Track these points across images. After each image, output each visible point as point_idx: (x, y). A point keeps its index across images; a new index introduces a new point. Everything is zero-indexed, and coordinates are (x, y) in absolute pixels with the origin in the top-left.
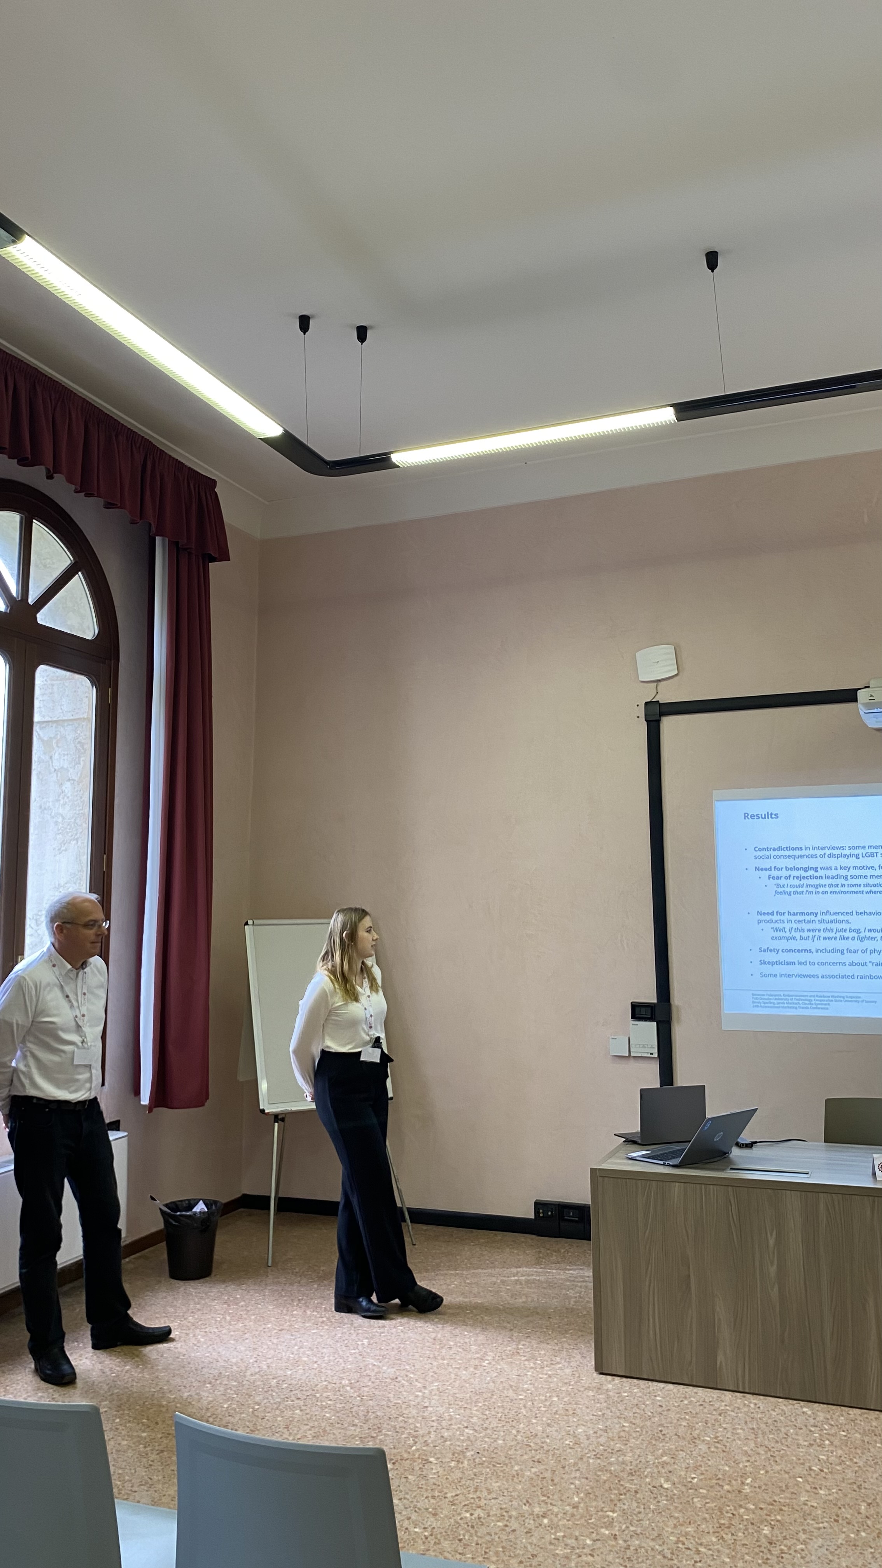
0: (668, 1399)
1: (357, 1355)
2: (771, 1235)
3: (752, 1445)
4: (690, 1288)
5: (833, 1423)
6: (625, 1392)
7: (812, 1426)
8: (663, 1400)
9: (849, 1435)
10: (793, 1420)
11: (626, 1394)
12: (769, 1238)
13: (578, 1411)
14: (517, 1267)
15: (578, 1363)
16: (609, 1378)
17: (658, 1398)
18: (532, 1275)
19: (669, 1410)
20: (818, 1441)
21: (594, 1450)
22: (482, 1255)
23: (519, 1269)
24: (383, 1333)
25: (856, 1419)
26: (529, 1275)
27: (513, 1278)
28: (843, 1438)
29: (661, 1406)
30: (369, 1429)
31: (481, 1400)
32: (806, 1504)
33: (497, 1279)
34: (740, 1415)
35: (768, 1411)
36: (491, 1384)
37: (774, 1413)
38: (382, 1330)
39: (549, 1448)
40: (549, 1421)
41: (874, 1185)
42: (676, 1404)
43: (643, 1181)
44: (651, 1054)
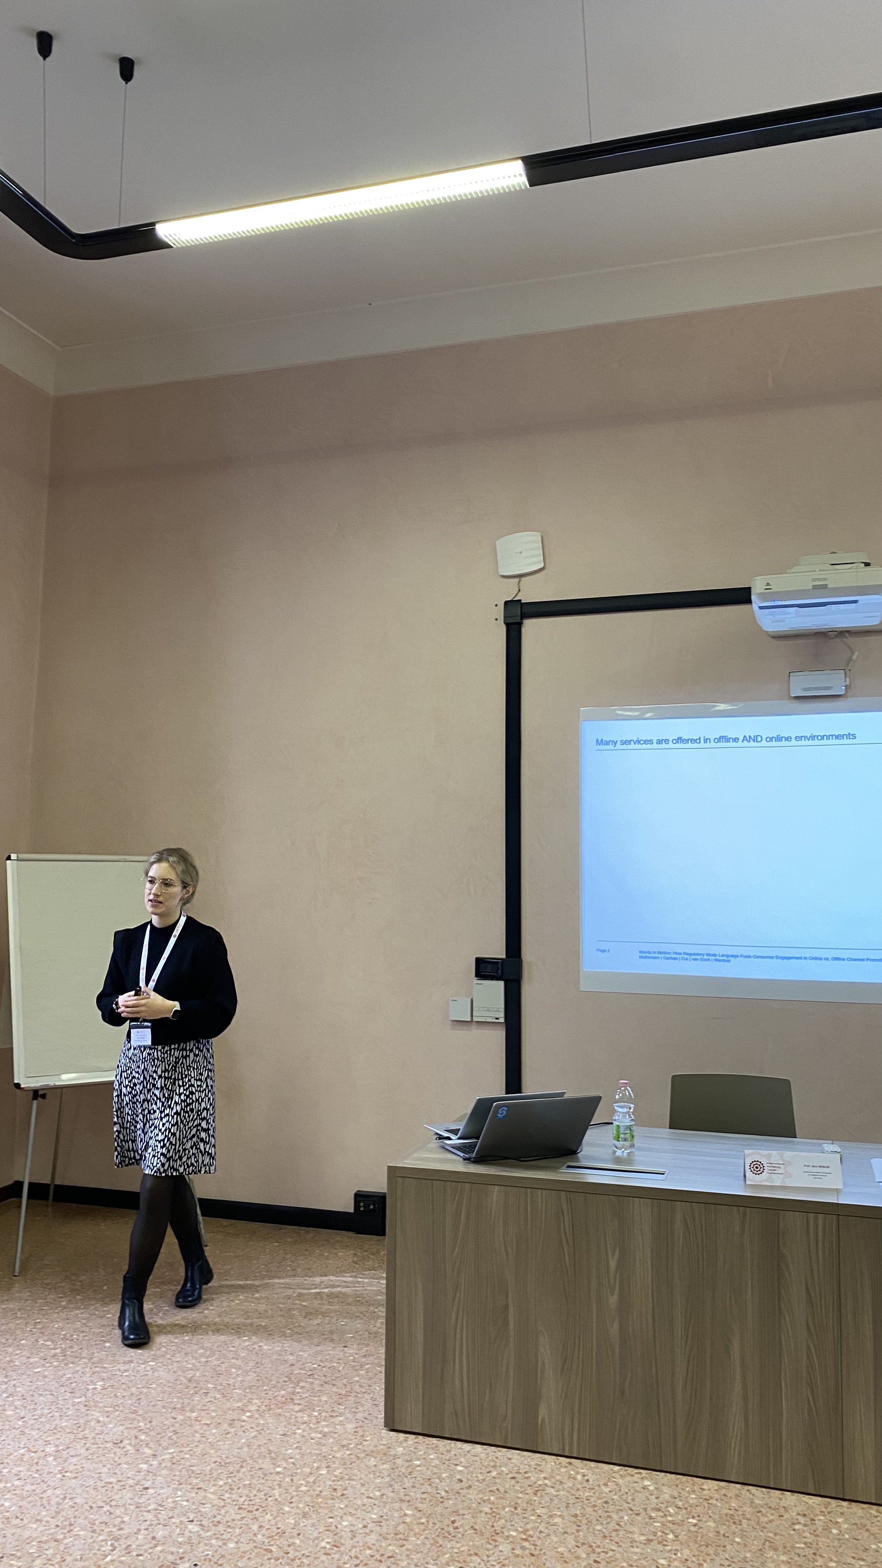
0: (471, 1469)
1: (81, 1406)
2: (613, 1255)
4: (508, 1322)
5: (680, 1504)
6: (418, 1459)
7: (653, 1509)
8: (466, 1471)
9: (700, 1524)
10: (630, 1501)
11: (418, 1462)
12: (610, 1260)
13: (349, 1492)
14: (322, 1276)
15: (365, 1415)
16: (402, 1436)
17: (459, 1468)
18: (338, 1286)
19: (470, 1487)
20: (659, 1534)
21: (357, 1557)
22: (285, 1259)
23: (324, 1278)
24: (126, 1371)
25: (711, 1498)
26: (334, 1286)
27: (313, 1291)
28: (692, 1529)
29: (460, 1481)
30: (57, 1526)
31: (224, 1476)
33: (294, 1292)
34: (562, 1493)
35: (599, 1486)
36: (245, 1449)
37: (607, 1490)
38: (127, 1367)
39: (297, 1554)
40: (307, 1508)
41: (745, 1192)
42: (481, 1478)
43: (454, 1183)
44: (497, 1019)
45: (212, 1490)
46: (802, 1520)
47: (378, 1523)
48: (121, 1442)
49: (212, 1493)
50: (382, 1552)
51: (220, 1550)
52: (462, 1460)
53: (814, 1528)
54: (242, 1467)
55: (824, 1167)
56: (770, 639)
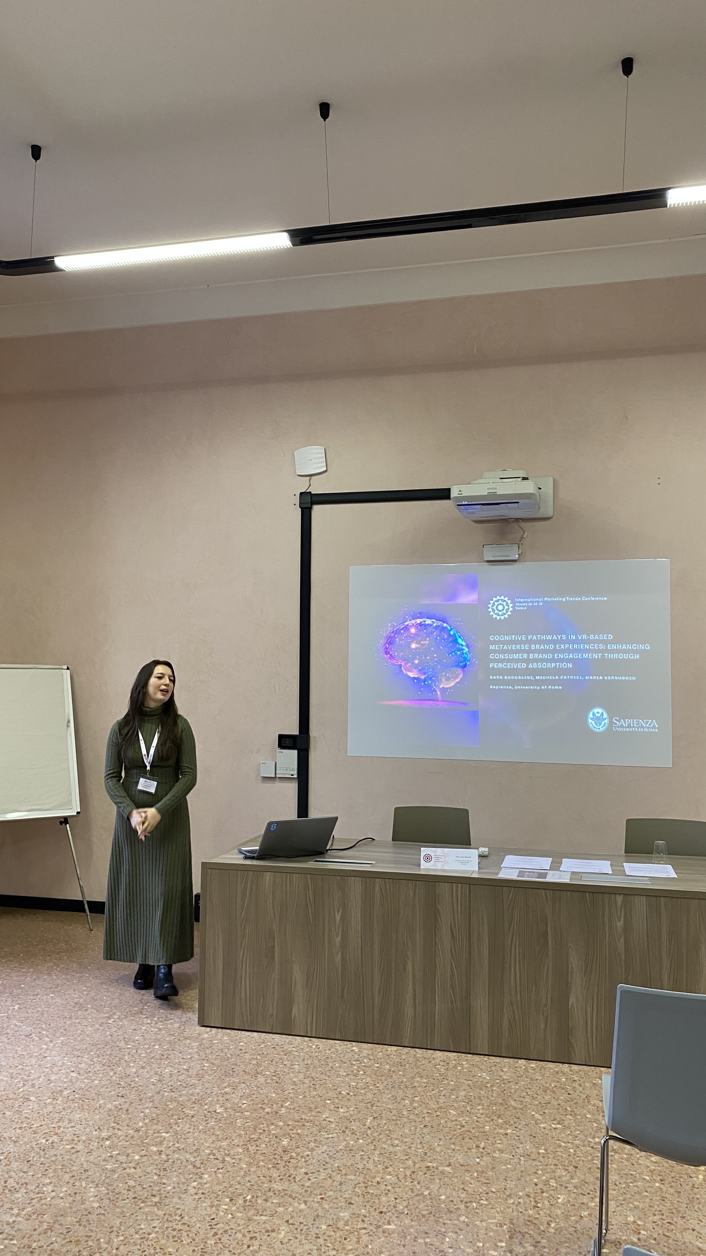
0: (249, 1044)
2: (338, 913)
3: (301, 1076)
4: (274, 956)
5: (372, 1058)
6: (217, 1040)
7: (355, 1060)
8: (245, 1045)
9: (381, 1067)
10: (342, 1056)
11: (217, 1042)
12: (336, 915)
13: (172, 1056)
15: (187, 1019)
16: (209, 1029)
17: (242, 1044)
19: (246, 1052)
20: (355, 1071)
21: (172, 1086)
24: (34, 999)
25: (391, 1054)
28: (376, 1069)
29: (241, 1050)
31: (95, 1050)
32: (324, 1120)
34: (301, 1054)
35: (325, 1050)
36: (109, 1037)
37: (329, 1052)
38: (35, 997)
39: (136, 1085)
40: (144, 1064)
42: (254, 1048)
43: (242, 872)
44: (292, 775)
45: (87, 1057)
46: (442, 1063)
47: (187, 1070)
48: (30, 1035)
49: (87, 1058)
50: (187, 1083)
51: (90, 1084)
52: (244, 1040)
53: (447, 1067)
54: (106, 1045)
55: (467, 858)
56: (473, 523)
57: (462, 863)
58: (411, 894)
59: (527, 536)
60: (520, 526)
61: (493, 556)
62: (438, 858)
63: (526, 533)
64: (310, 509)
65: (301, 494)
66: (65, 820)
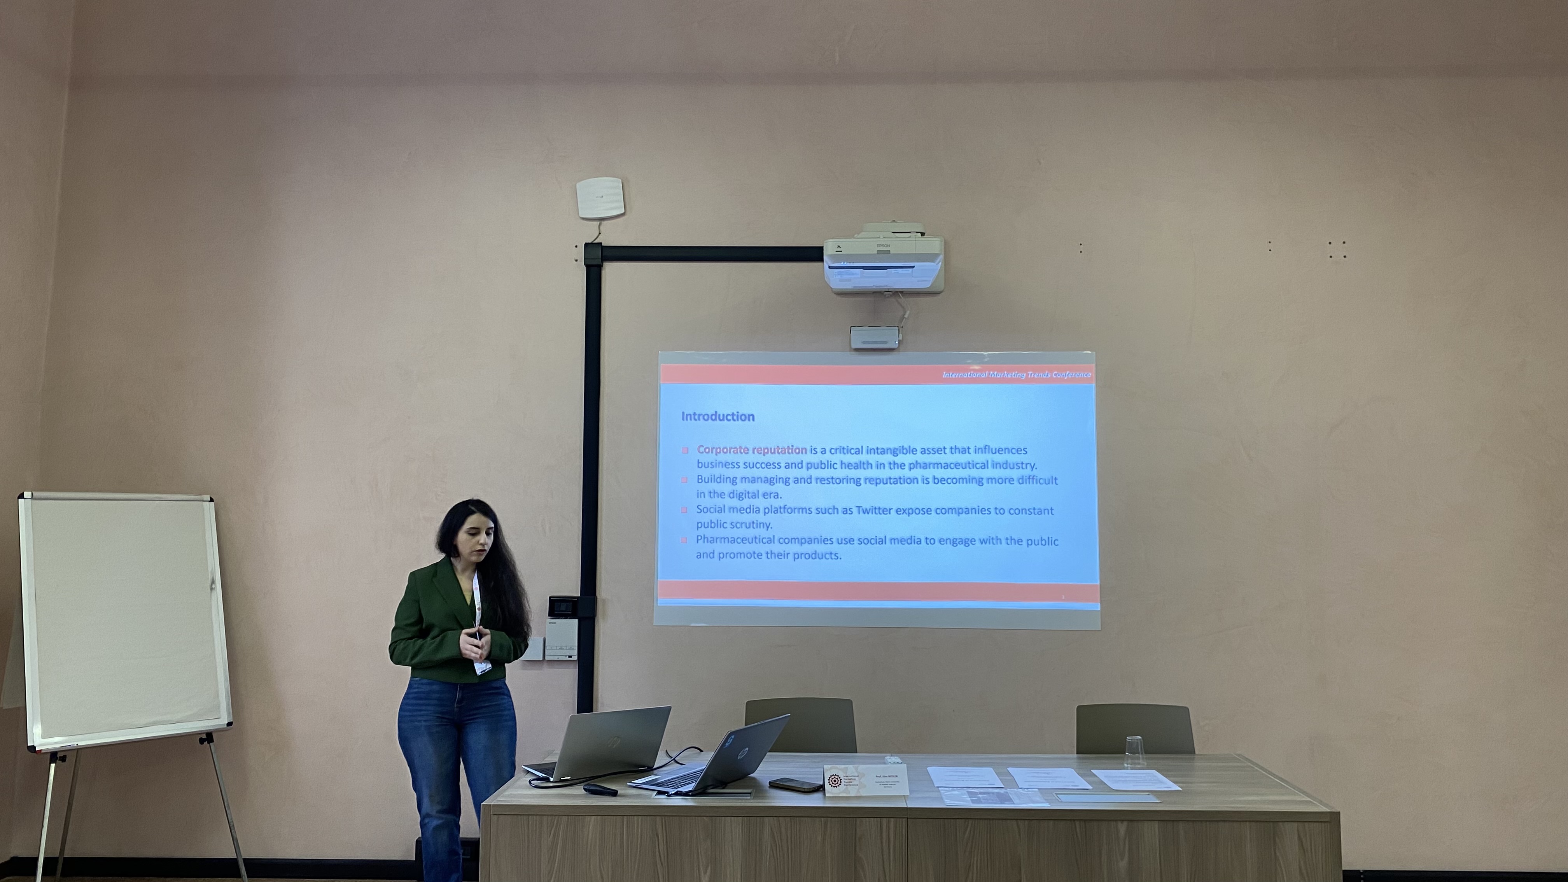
41: (824, 803)
43: (550, 818)
44: (570, 657)
55: (893, 776)
56: (835, 296)
57: (886, 785)
58: (819, 838)
59: (908, 317)
60: (899, 303)
61: (864, 342)
62: (850, 780)
63: (908, 312)
64: (600, 267)
65: (586, 245)
66: (208, 737)
